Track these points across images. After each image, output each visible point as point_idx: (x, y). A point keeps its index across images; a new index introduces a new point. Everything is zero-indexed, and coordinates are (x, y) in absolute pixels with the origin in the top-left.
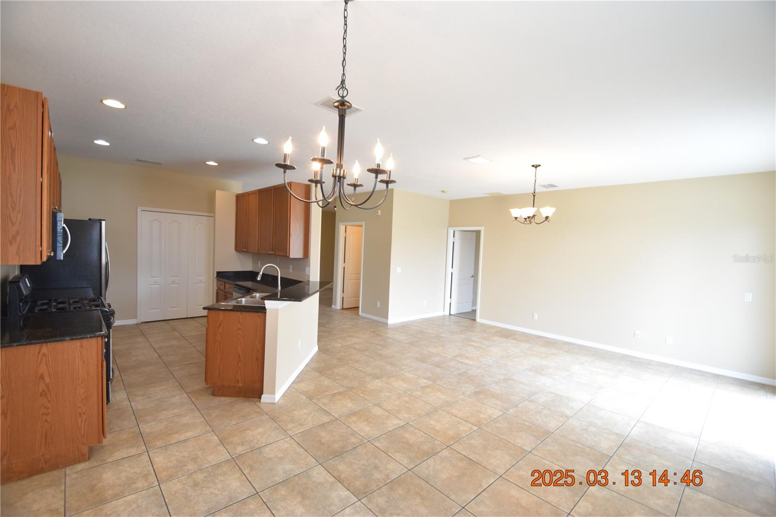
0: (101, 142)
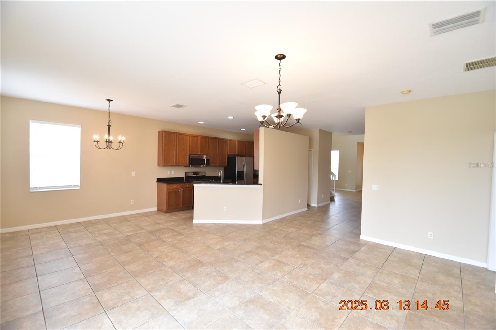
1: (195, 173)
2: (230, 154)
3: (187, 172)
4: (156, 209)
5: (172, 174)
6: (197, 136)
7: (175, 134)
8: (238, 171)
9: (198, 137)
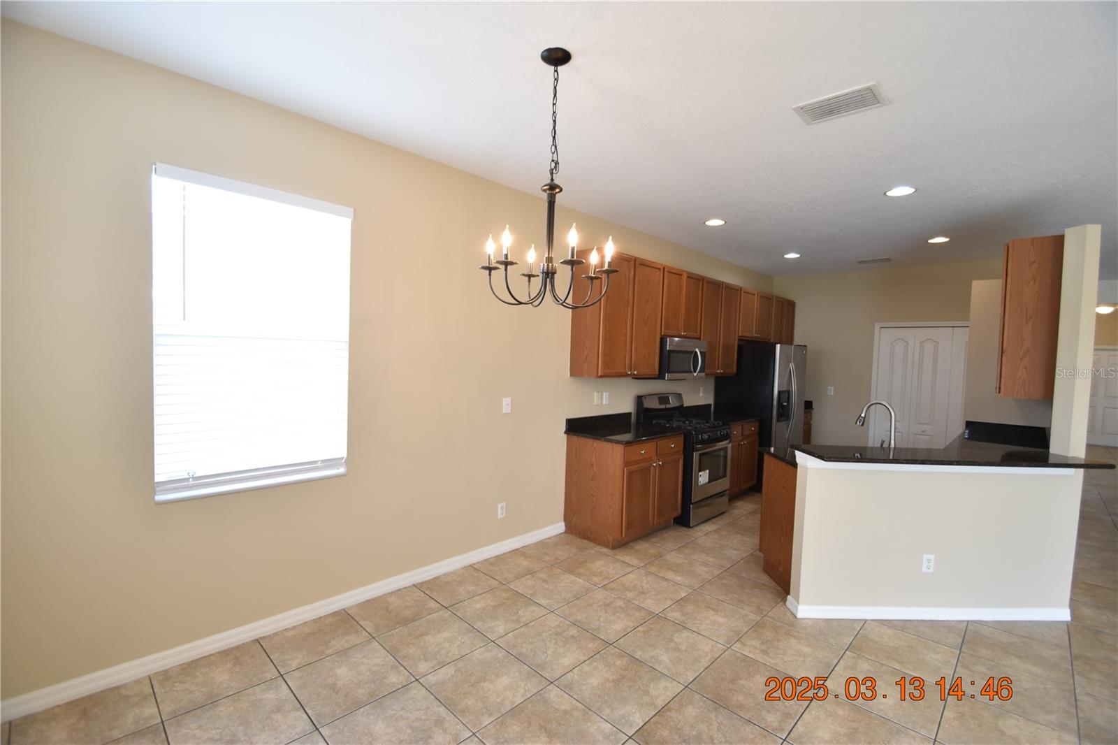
0: (792, 255)
1: (663, 398)
2: (744, 334)
3: (645, 396)
4: (560, 527)
5: (604, 403)
6: (678, 274)
7: (632, 263)
8: (779, 392)
9: (681, 275)
